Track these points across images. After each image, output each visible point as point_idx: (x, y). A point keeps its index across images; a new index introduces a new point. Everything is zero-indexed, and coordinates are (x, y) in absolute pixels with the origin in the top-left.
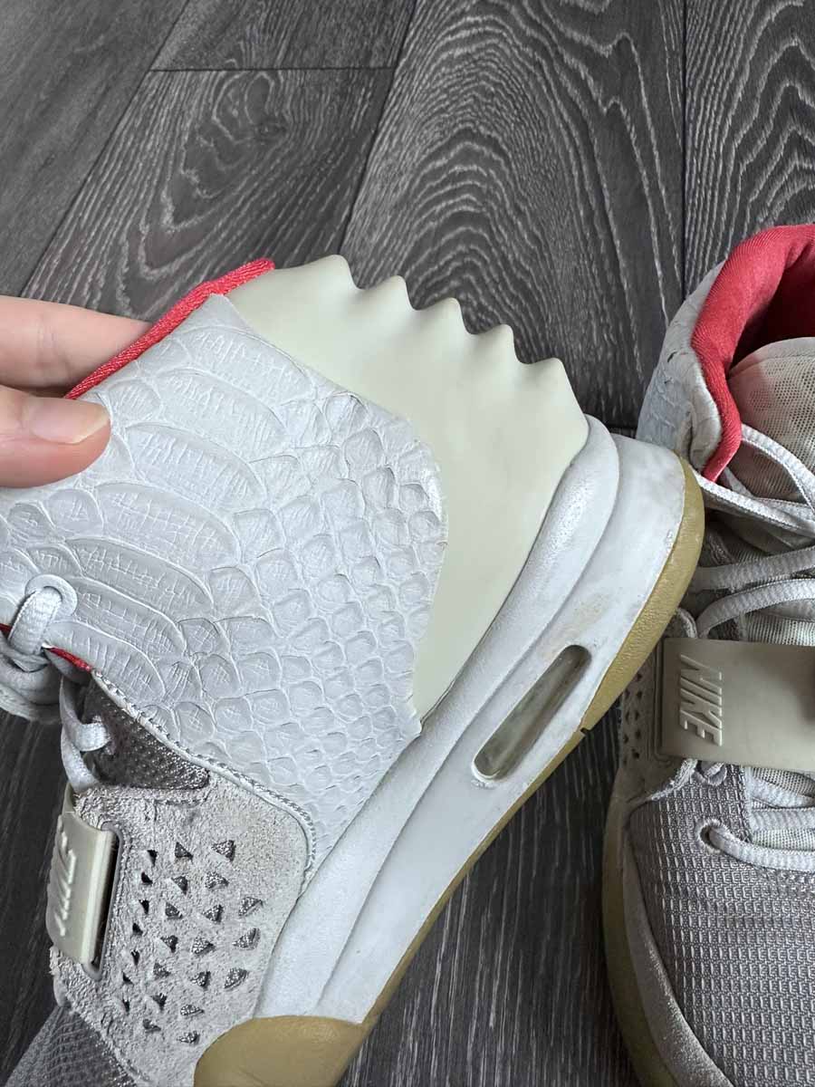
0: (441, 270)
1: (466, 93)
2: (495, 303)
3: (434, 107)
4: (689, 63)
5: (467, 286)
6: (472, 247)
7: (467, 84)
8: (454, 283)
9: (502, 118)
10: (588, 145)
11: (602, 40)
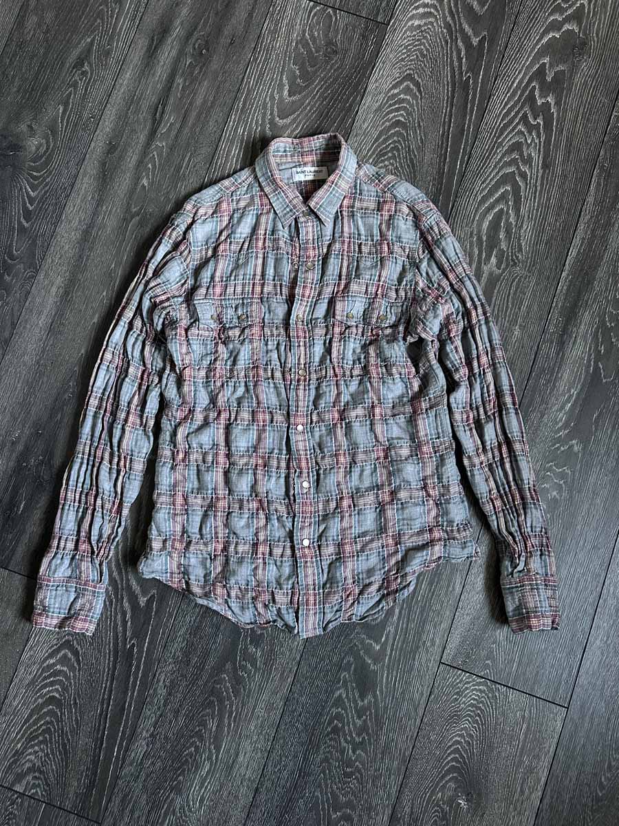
0: (387, 146)
1: (414, 51)
2: (402, 167)
3: (400, 56)
4: (504, 60)
5: (394, 157)
6: (399, 139)
7: (416, 45)
8: (390, 155)
9: (425, 72)
10: (453, 97)
11: (476, 35)
